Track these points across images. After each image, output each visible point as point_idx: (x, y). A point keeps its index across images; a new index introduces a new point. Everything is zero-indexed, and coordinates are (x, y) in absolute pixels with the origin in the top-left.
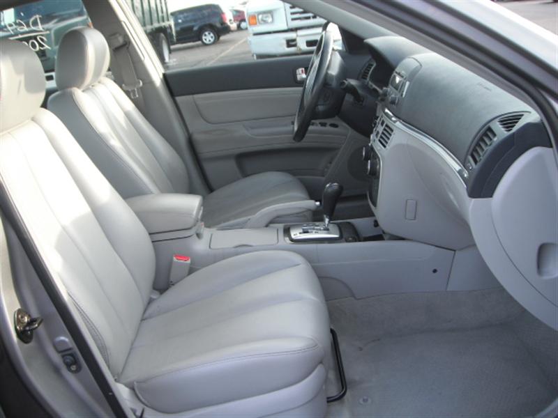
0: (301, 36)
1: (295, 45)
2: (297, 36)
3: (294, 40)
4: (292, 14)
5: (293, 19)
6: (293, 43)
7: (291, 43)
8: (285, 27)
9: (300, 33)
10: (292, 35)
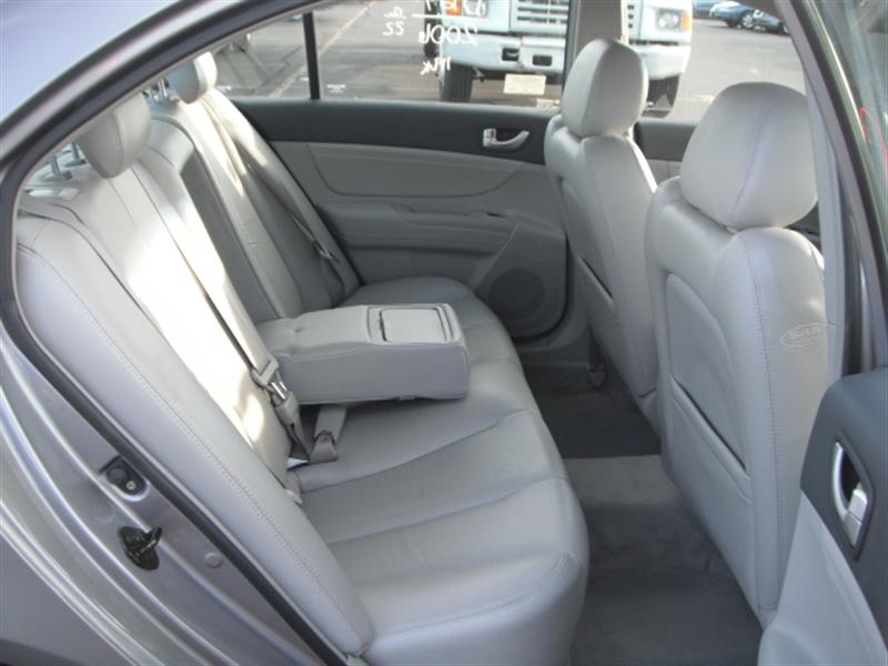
0: (528, 46)
1: (516, 59)
2: (522, 45)
3: (515, 51)
4: (520, 9)
5: (520, 18)
6: (513, 55)
7: (509, 54)
8: (505, 29)
9: (527, 41)
10: (513, 42)
